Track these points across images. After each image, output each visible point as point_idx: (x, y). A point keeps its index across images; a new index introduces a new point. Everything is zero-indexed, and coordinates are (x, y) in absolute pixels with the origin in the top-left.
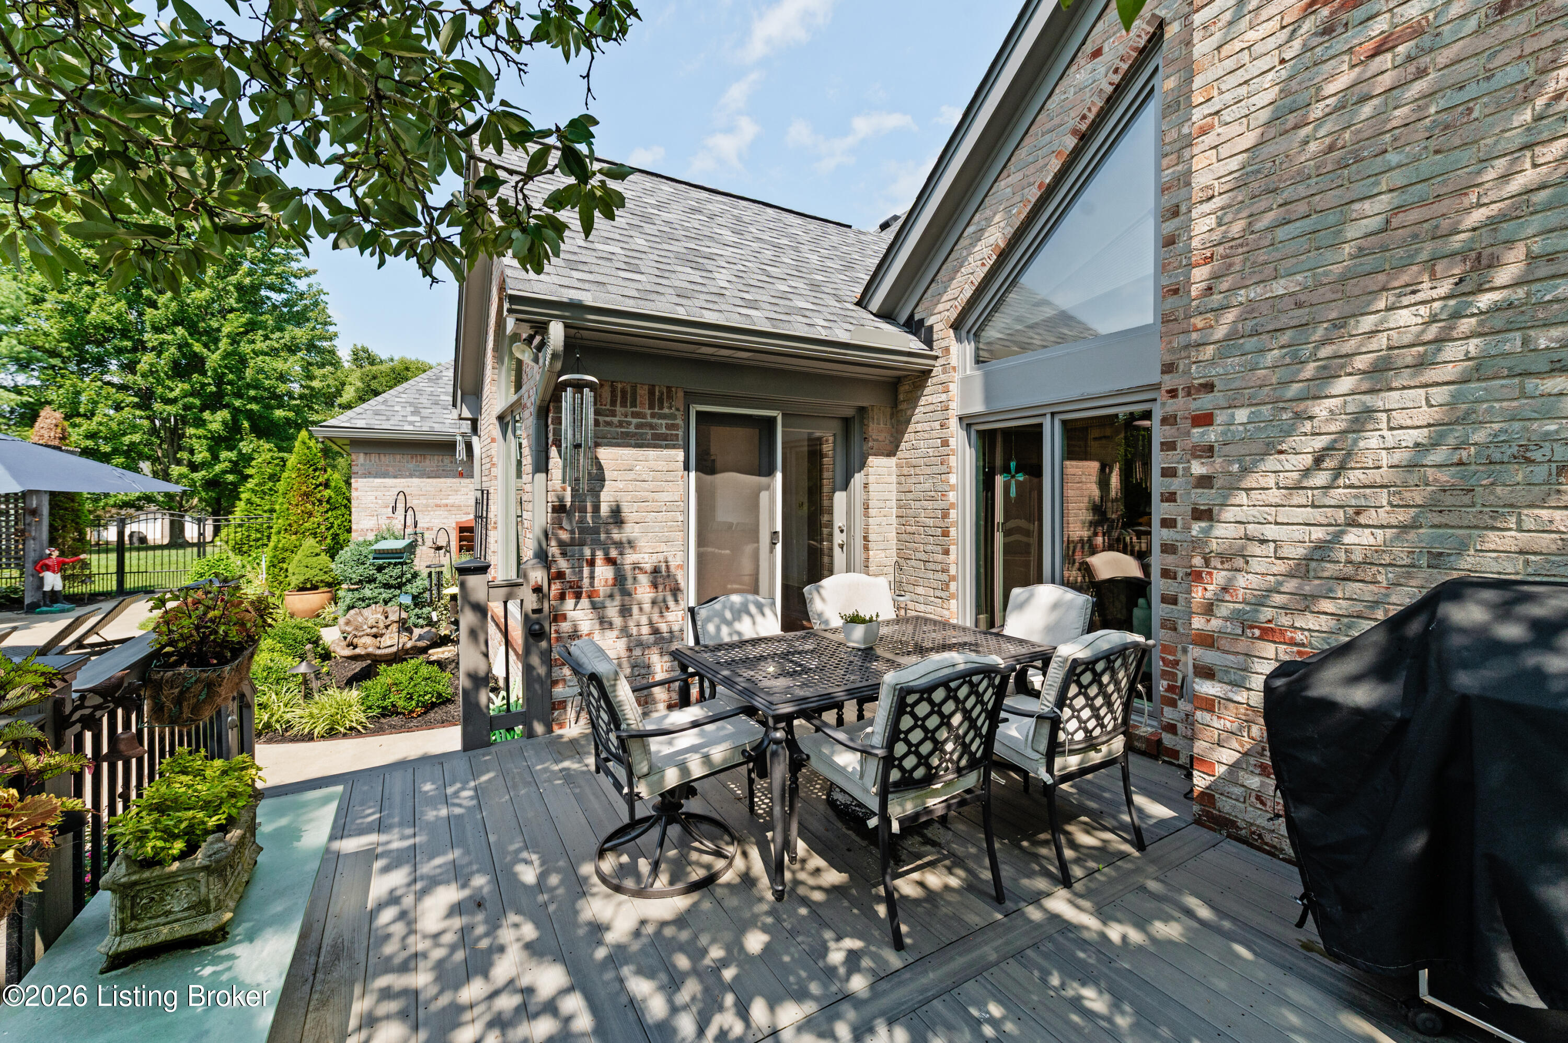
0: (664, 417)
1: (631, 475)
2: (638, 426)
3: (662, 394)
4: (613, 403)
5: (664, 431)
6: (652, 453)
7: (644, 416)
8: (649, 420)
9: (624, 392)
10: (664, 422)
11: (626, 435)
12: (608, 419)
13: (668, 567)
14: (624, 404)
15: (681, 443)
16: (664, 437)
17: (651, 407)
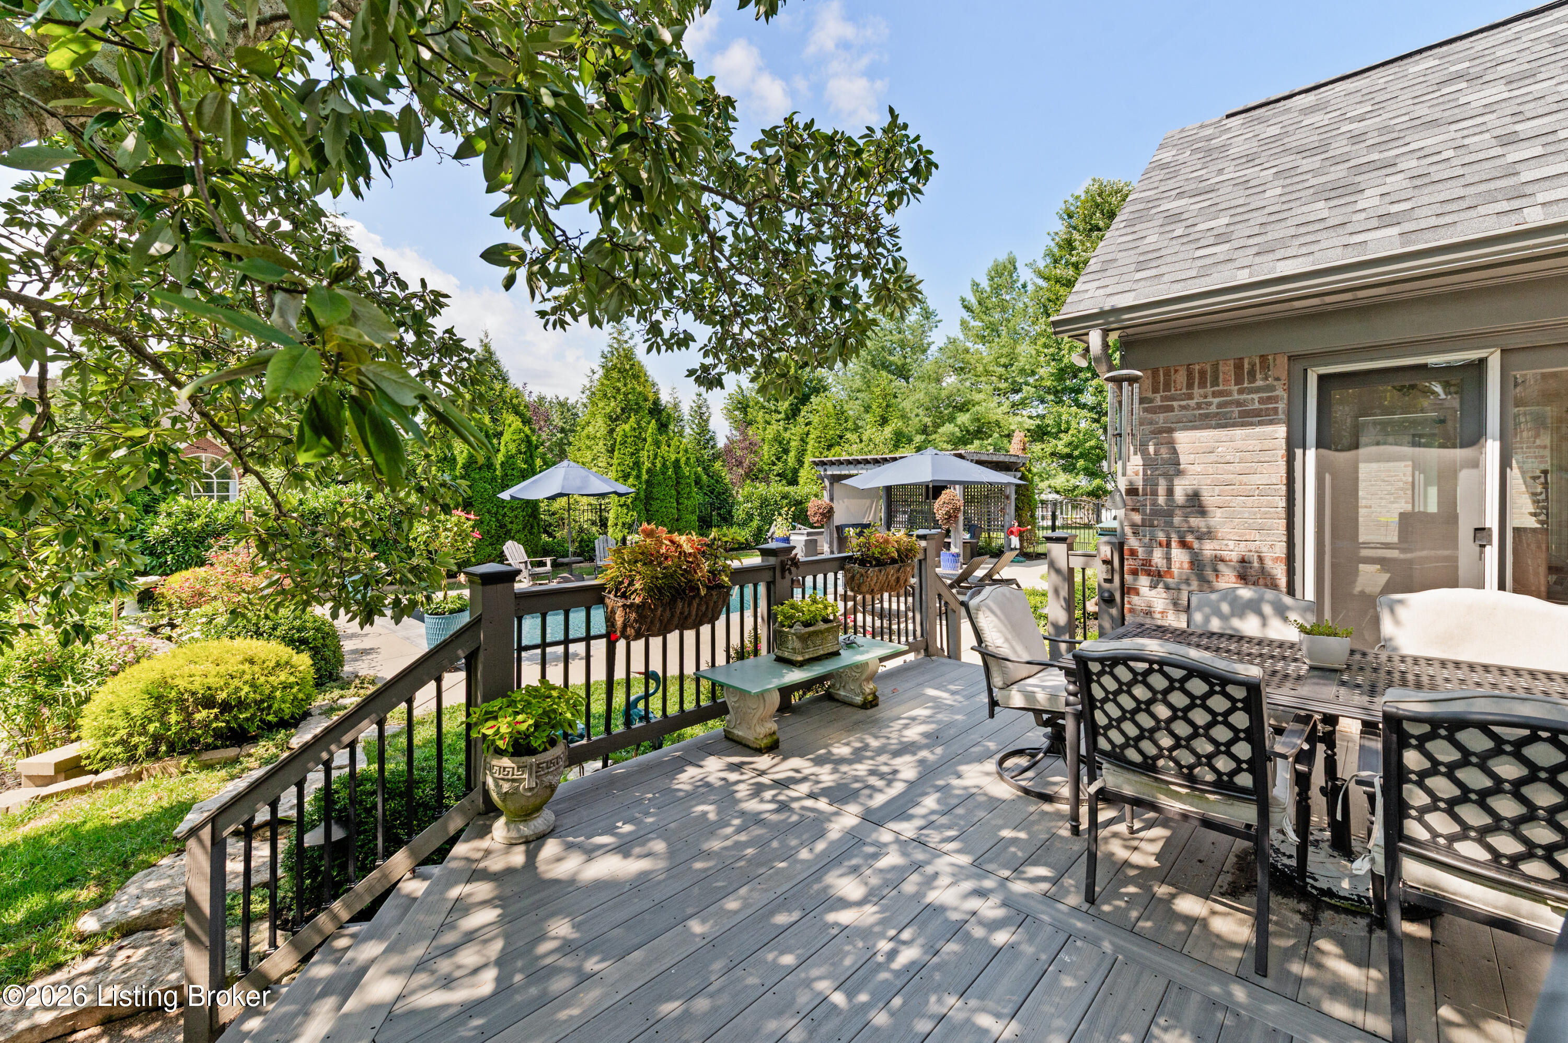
0: (1258, 390)
1: (1212, 458)
2: (1220, 406)
3: (1253, 366)
4: (1190, 386)
5: (1257, 405)
6: (1239, 433)
7: (1228, 393)
8: (1236, 396)
9: (1202, 373)
10: (1256, 396)
11: (1207, 416)
12: (1183, 403)
13: (1261, 559)
14: (1202, 384)
15: (1282, 416)
16: (1257, 413)
17: (1239, 381)
